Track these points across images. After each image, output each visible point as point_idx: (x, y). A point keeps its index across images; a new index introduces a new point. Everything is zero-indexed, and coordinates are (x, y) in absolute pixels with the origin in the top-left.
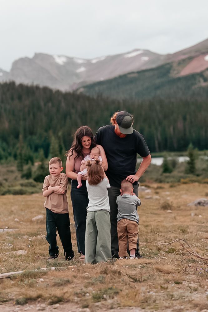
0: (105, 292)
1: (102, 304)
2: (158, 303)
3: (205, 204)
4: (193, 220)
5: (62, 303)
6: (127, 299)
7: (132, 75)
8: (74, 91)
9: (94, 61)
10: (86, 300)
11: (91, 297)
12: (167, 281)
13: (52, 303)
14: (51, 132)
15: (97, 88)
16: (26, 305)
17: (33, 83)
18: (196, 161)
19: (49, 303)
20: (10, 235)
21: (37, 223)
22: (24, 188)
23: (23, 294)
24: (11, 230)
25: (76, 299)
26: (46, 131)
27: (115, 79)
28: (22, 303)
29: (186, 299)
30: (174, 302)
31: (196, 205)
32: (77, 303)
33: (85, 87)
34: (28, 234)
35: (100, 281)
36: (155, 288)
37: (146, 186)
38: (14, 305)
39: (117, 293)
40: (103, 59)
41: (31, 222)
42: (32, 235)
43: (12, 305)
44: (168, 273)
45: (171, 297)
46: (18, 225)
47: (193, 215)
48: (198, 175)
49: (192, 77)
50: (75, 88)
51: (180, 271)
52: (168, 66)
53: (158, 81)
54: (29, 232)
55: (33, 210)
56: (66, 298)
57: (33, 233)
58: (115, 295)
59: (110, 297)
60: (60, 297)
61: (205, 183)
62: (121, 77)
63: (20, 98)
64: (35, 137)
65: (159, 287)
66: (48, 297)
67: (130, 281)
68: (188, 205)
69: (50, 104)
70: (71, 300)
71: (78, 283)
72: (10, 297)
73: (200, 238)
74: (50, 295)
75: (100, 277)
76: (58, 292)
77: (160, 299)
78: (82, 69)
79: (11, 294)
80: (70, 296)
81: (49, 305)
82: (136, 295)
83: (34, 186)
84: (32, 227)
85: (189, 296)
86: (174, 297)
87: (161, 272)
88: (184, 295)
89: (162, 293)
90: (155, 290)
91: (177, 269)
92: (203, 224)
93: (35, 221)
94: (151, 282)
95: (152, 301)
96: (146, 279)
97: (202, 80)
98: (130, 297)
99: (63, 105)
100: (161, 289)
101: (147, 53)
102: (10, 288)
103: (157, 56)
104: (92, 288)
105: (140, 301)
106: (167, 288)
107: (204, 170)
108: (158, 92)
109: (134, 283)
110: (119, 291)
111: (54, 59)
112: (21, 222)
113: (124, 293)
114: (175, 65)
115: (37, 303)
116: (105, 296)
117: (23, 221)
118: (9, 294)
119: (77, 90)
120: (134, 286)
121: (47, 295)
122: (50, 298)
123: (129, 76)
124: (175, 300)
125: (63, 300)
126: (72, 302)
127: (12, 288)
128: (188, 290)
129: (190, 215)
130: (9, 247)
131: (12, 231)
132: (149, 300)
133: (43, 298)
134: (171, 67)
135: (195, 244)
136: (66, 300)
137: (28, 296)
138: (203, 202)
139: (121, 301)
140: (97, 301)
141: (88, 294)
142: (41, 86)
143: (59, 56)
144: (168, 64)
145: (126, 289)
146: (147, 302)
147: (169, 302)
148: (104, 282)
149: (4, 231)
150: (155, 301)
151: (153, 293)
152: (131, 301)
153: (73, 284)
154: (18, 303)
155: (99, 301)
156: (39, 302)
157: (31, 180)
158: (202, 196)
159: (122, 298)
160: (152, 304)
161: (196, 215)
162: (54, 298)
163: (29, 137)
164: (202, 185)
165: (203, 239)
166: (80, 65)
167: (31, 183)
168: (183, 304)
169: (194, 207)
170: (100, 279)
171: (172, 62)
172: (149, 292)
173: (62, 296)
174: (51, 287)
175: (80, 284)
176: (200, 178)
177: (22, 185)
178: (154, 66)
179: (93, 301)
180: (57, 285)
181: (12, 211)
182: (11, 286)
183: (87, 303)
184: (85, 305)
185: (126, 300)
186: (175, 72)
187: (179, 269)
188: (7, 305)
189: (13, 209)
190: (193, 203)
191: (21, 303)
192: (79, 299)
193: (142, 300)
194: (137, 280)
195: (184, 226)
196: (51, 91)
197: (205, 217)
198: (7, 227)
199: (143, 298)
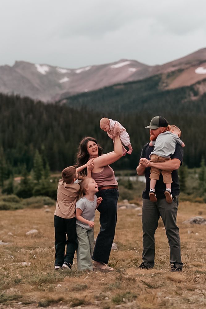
0: (124, 296)
1: (123, 306)
2: (175, 306)
3: (200, 222)
4: (191, 238)
5: (83, 305)
6: (146, 302)
7: (119, 87)
8: (56, 103)
9: (78, 71)
10: (106, 303)
11: (110, 300)
12: (180, 289)
13: (73, 306)
14: (31, 146)
15: (81, 100)
16: (49, 307)
17: (13, 93)
18: (186, 179)
19: (71, 305)
20: (7, 248)
21: (32, 237)
22: (7, 204)
23: (45, 297)
24: (7, 243)
25: (97, 302)
26: (27, 144)
27: (100, 91)
28: (45, 305)
29: (201, 304)
30: (190, 305)
31: (191, 223)
32: (97, 305)
33: (67, 99)
34: (25, 247)
35: (117, 287)
36: (170, 294)
37: (135, 204)
38: (37, 307)
39: (135, 297)
40: (87, 69)
41: (26, 236)
42: (29, 248)
43: (35, 307)
44: (180, 282)
45: (187, 301)
46: (12, 239)
47: (189, 232)
48: (189, 194)
49: (182, 91)
50: (57, 99)
51: (190, 281)
52: (157, 78)
53: (145, 94)
55: (23, 225)
56: (87, 300)
58: (133, 299)
59: (129, 300)
60: (82, 300)
61: (196, 202)
62: (106, 88)
64: (14, 151)
65: (174, 293)
66: (69, 300)
67: (145, 287)
68: (183, 223)
69: (31, 116)
70: (92, 303)
71: (95, 288)
72: (32, 300)
73: (201, 254)
74: (71, 298)
75: (117, 283)
76: (78, 295)
77: (177, 303)
78: (66, 80)
79: (32, 297)
80: (91, 299)
81: (71, 307)
82: (154, 299)
83: (17, 202)
84: (27, 241)
85: (203, 301)
86: (190, 301)
87: (172, 280)
88: (198, 299)
89: (177, 298)
90: (170, 296)
91: (187, 279)
92: (201, 241)
93: (29, 236)
94: (165, 289)
95: (169, 304)
96: (160, 285)
97: (192, 94)
98: (149, 301)
99: (45, 116)
100: (176, 295)
101: (134, 64)
102: (30, 292)
103: (145, 68)
104: (110, 293)
105: (158, 304)
106: (182, 294)
107: (194, 188)
108: (146, 106)
109: (149, 289)
110: (137, 295)
111: (36, 68)
113: (142, 297)
114: (164, 77)
115: (59, 305)
116: (124, 299)
117: (16, 235)
118: (30, 297)
119: (60, 101)
120: (150, 291)
121: (68, 298)
122: (71, 301)
123: (115, 88)
124: (191, 303)
125: (85, 303)
126: (93, 305)
127: (32, 292)
128: (202, 296)
129: (187, 232)
130: (11, 258)
131: (8, 245)
132: (167, 303)
133: (64, 301)
134: (160, 79)
135: (198, 259)
136: (87, 303)
137: (50, 299)
138: (199, 220)
139: (140, 304)
140: (117, 304)
141: (107, 298)
142: (22, 96)
143: (41, 65)
144: (157, 76)
145: (142, 294)
146: (165, 305)
147: (186, 305)
148: (120, 288)
150: (172, 304)
151: (169, 298)
152: (149, 304)
153: (91, 290)
154: (41, 305)
155: (119, 304)
156: (61, 304)
157: (13, 196)
158: (195, 214)
159: (141, 301)
160: (170, 307)
161: (192, 232)
162: (76, 301)
163: (9, 150)
164: (193, 204)
165: (204, 255)
166: (64, 75)
167: (14, 198)
168: (200, 307)
169: (189, 225)
170: (117, 285)
171: (161, 74)
172: (165, 297)
173: (84, 299)
174: (70, 291)
175: (97, 289)
176: (191, 197)
177: (5, 200)
178: (141, 78)
179: (113, 303)
180: (76, 290)
181: (2, 226)
182: (31, 291)
183: (108, 305)
184: (106, 307)
185: (144, 303)
186: (164, 85)
187: (189, 278)
188: (29, 307)
189: (2, 224)
190: (188, 221)
191: (43, 305)
192: (99, 302)
193: (160, 303)
194: (151, 287)
195: (182, 242)
196: (32, 101)
197: (202, 234)
198: (1, 241)
199: (161, 302)
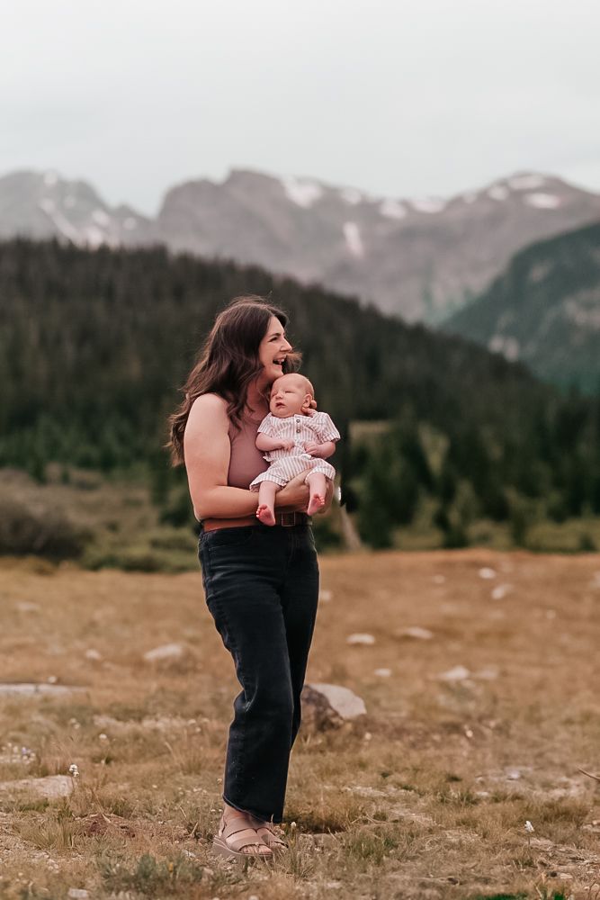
24: (64, 690)
34: (115, 709)
41: (139, 665)
42: (125, 714)
46: (92, 674)
54: (119, 704)
55: (161, 624)
57: (130, 707)
63: (179, 293)
84: (135, 683)
93: (151, 665)
112: (107, 665)
117: (113, 660)
143: (300, 182)
149: (37, 691)
181: (93, 624)
189: (98, 615)
198: (53, 679)
